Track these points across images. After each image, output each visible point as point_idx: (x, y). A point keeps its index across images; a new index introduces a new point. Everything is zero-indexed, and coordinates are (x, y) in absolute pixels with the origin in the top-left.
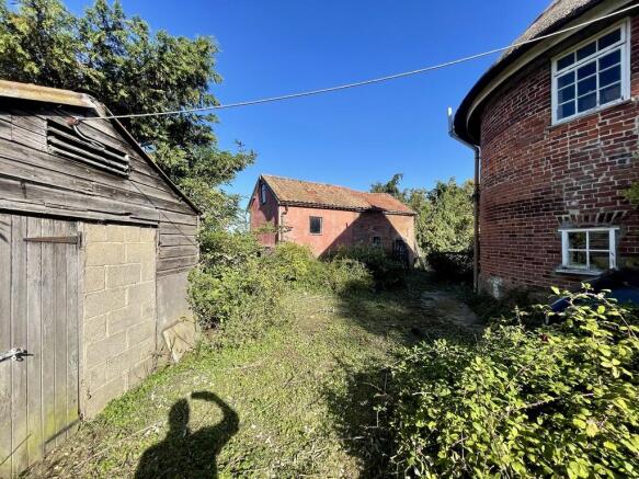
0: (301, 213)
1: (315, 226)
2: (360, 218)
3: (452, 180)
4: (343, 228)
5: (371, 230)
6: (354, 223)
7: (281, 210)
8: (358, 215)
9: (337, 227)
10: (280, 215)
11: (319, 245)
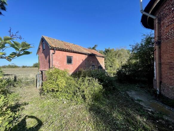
0: (62, 54)
1: (69, 61)
2: (88, 58)
3: (109, 48)
4: (81, 61)
5: (91, 62)
6: (85, 60)
7: (51, 52)
8: (87, 56)
9: (79, 61)
10: (51, 54)
11: (71, 69)
